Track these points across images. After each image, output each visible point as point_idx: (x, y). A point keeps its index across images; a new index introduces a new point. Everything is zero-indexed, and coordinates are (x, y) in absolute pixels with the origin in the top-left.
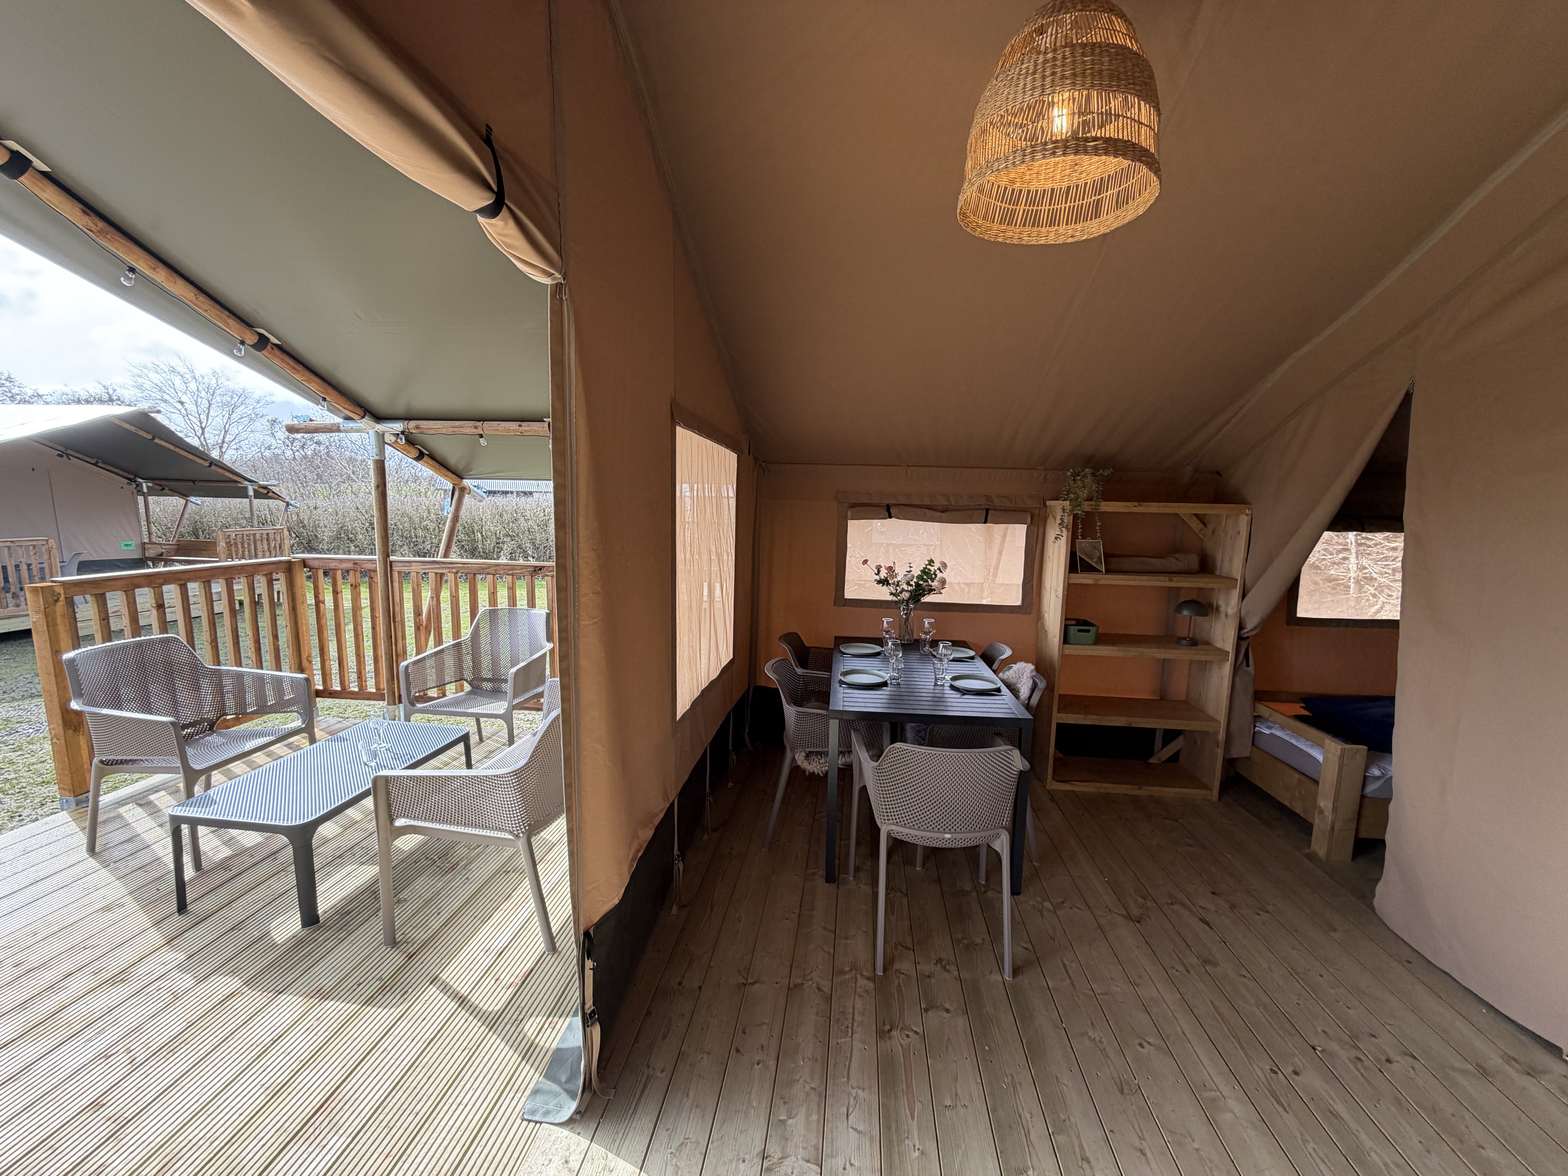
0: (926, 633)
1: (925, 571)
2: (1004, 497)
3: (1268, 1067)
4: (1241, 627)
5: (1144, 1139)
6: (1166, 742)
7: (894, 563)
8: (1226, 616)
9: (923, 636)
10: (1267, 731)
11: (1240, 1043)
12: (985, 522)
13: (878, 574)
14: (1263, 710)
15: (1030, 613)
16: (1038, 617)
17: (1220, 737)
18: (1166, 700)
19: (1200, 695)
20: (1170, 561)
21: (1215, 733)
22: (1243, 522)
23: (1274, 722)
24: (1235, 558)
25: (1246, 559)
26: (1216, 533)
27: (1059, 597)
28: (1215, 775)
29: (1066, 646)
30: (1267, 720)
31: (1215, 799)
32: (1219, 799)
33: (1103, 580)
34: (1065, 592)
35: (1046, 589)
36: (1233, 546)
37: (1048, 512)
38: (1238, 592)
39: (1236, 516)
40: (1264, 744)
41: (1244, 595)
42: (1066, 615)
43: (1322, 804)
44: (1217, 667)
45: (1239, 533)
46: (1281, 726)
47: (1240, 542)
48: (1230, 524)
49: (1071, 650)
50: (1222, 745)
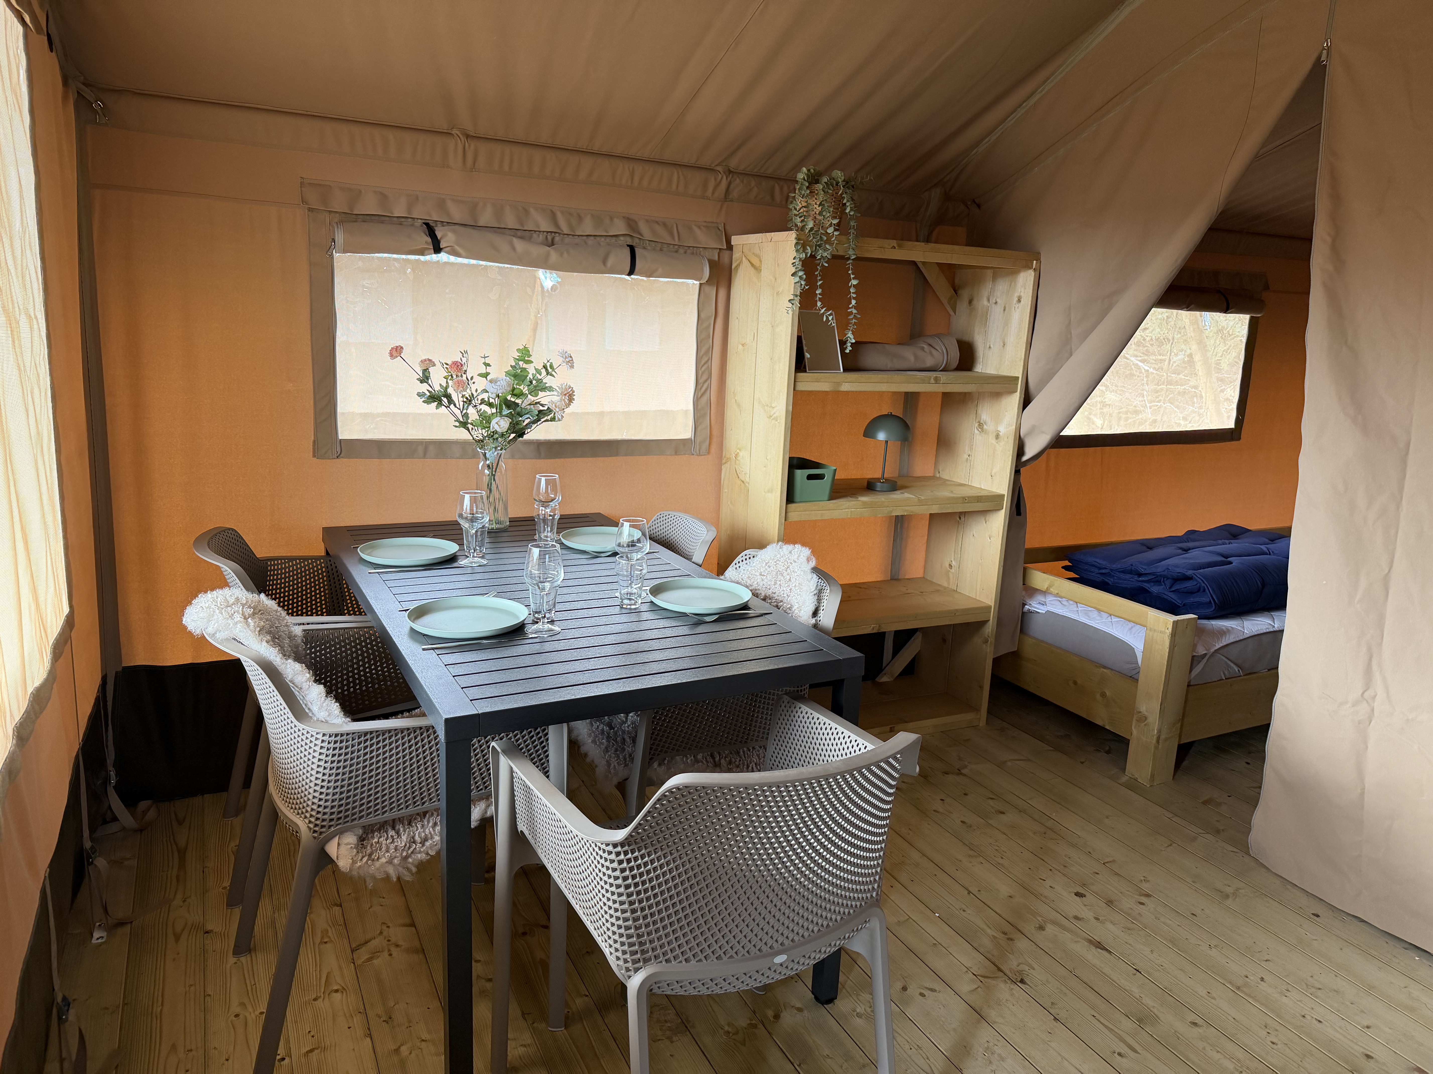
0: (545, 503)
1: (518, 375)
2: (657, 223)
4: (1020, 451)
6: (897, 649)
7: (464, 353)
8: (997, 437)
9: (542, 511)
10: (1042, 610)
12: (631, 273)
13: (425, 379)
14: (1040, 578)
15: (709, 453)
16: (720, 460)
17: (990, 628)
18: (897, 580)
19: (950, 566)
20: (923, 349)
21: (983, 623)
22: (1026, 280)
23: (1057, 595)
24: (1011, 340)
25: (1030, 344)
26: (975, 302)
27: (776, 419)
28: (981, 687)
29: (792, 506)
30: (1045, 593)
31: (983, 723)
32: (987, 723)
33: (839, 384)
34: (791, 408)
35: (739, 405)
36: (1007, 323)
37: (736, 255)
38: (1015, 399)
39: (1013, 272)
40: (1037, 629)
41: (1027, 401)
42: (791, 449)
43: (1143, 707)
44: (983, 519)
45: (1019, 301)
46: (1069, 600)
47: (1021, 315)
48: (1002, 286)
49: (799, 512)
50: (991, 640)
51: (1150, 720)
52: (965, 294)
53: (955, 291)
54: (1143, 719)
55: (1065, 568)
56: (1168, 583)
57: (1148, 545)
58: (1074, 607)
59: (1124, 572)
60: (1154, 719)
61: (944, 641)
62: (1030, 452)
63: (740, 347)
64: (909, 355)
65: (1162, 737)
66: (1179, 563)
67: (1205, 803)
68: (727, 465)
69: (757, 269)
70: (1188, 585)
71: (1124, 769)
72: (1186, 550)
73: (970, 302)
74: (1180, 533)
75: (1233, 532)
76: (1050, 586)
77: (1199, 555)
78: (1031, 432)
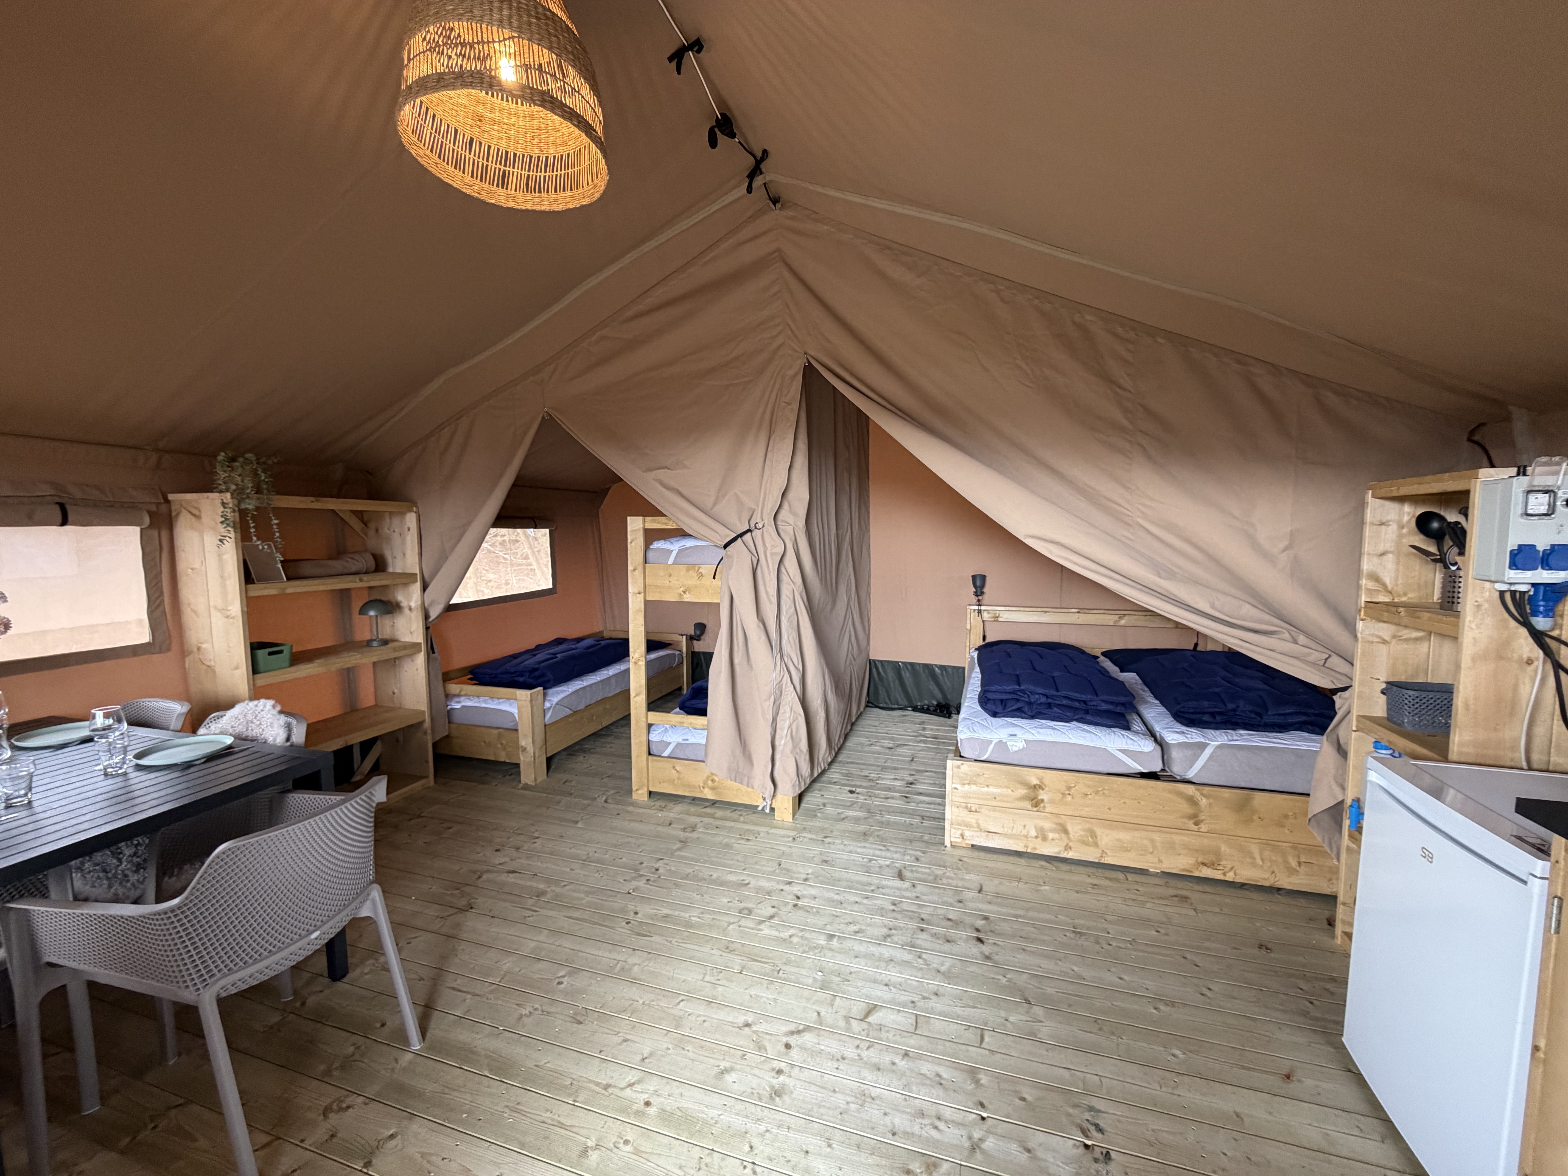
2: (88, 486)
3: (624, 923)
4: (426, 617)
5: (619, 1033)
6: (364, 755)
8: (410, 609)
10: (458, 706)
11: (599, 925)
12: (64, 524)
14: (453, 688)
15: (169, 650)
16: (184, 653)
17: (427, 724)
18: (356, 710)
19: (394, 693)
20: (347, 561)
21: (422, 723)
22: (411, 519)
23: (466, 695)
24: (409, 553)
25: (421, 554)
26: (380, 531)
27: (233, 618)
28: (427, 762)
29: (257, 676)
30: (459, 695)
31: (432, 783)
32: (435, 782)
33: (285, 589)
34: (245, 609)
35: (195, 612)
36: (403, 542)
37: (174, 507)
38: (417, 586)
39: (402, 514)
40: (457, 718)
41: (425, 587)
42: (250, 639)
43: (523, 743)
44: (410, 660)
45: (409, 529)
46: (473, 696)
47: (411, 539)
48: (396, 521)
49: (263, 680)
50: (429, 731)
51: (528, 749)
52: (372, 525)
53: (366, 525)
54: (524, 749)
55: (470, 679)
56: (527, 674)
57: (514, 657)
58: (476, 699)
59: (502, 674)
60: (530, 749)
61: (397, 741)
62: (434, 614)
63: (190, 570)
64: (337, 565)
65: (537, 756)
66: (531, 662)
67: (565, 782)
68: (191, 657)
69: (198, 517)
70: (537, 673)
71: (520, 781)
72: (535, 655)
73: (377, 530)
74: (533, 647)
75: (559, 641)
76: (461, 691)
77: (540, 657)
78: (431, 604)
